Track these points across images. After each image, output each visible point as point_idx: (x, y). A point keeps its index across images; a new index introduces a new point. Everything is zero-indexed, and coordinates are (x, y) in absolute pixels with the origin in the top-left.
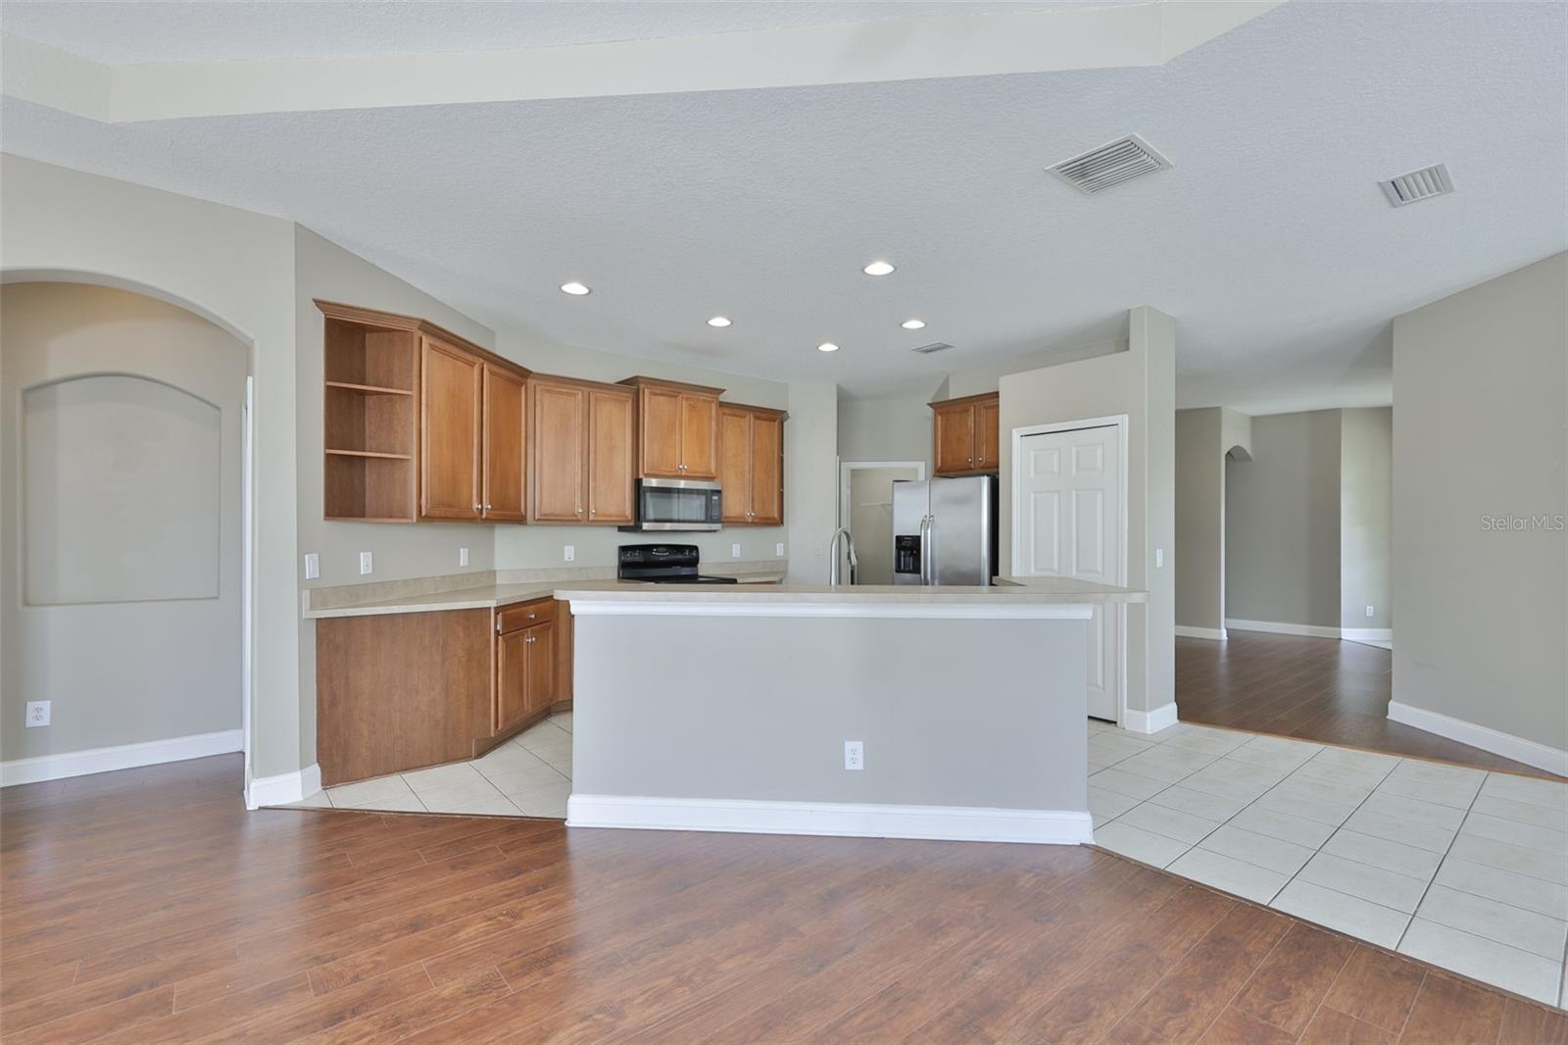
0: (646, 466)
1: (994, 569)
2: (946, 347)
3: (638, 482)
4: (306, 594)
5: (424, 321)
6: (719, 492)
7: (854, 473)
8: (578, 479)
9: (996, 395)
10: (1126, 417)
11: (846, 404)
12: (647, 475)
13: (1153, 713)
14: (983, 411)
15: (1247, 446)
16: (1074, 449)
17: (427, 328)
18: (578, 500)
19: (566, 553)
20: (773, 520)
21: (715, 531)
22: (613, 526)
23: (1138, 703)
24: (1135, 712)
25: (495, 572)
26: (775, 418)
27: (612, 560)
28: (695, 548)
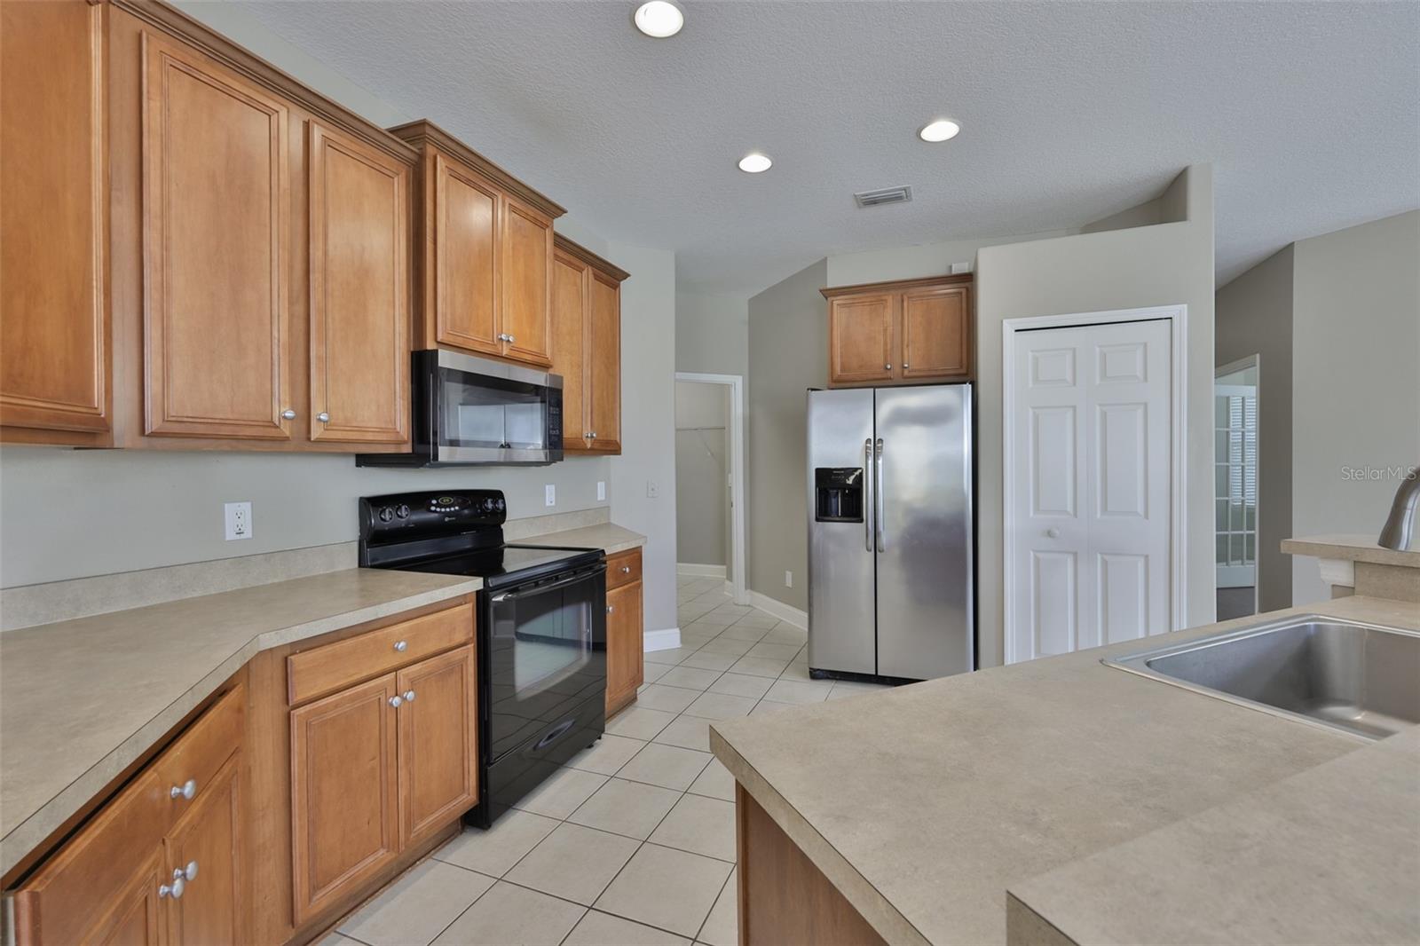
0: (441, 326)
3: (422, 357)
6: (557, 393)
12: (444, 344)
16: (1098, 350)
18: (282, 389)
20: (606, 445)
22: (345, 454)
27: (348, 529)
28: (497, 495)
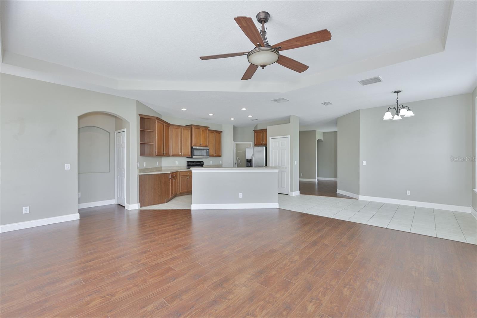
0: (194, 144)
1: (266, 165)
2: (256, 120)
3: (192, 148)
4: (138, 170)
5: (157, 117)
6: (209, 149)
7: (236, 144)
8: (180, 147)
9: (266, 129)
10: (290, 136)
11: (235, 128)
12: (194, 146)
13: (295, 192)
14: (264, 133)
15: (322, 139)
16: (281, 142)
17: (157, 118)
18: (180, 152)
19: (176, 163)
20: (219, 155)
21: (207, 158)
22: (186, 157)
23: (292, 191)
24: (291, 192)
25: (162, 167)
26: (219, 133)
27: (186, 164)
28: (203, 162)
